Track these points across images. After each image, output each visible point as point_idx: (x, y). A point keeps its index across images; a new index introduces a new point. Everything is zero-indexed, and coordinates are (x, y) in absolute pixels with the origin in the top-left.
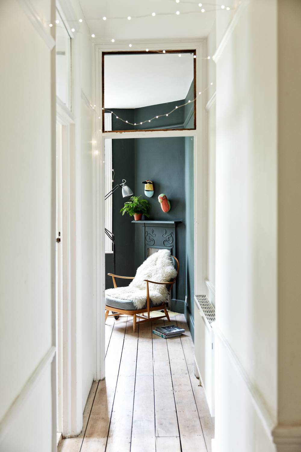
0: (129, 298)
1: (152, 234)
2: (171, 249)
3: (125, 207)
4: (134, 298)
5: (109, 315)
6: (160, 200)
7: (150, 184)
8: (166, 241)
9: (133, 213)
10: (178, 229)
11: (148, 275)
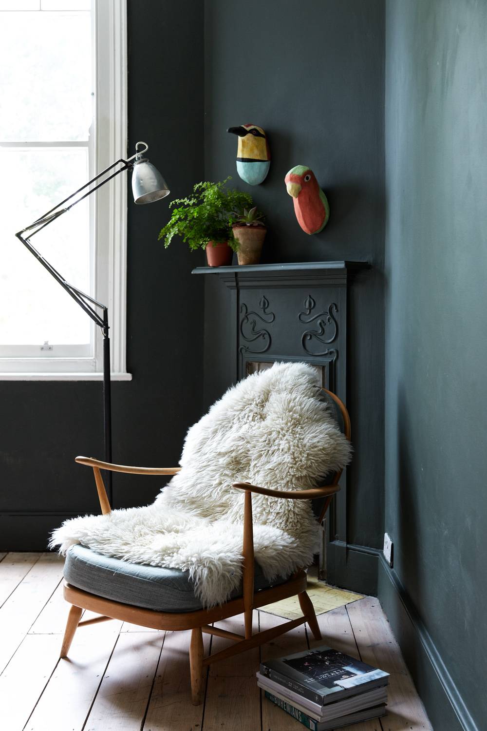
0: (173, 561)
1: (261, 313)
2: (331, 363)
3: (173, 219)
4: (194, 560)
5: (82, 620)
6: (290, 187)
7: (255, 135)
8: (313, 334)
9: (201, 237)
10: (359, 291)
11: (234, 454)
